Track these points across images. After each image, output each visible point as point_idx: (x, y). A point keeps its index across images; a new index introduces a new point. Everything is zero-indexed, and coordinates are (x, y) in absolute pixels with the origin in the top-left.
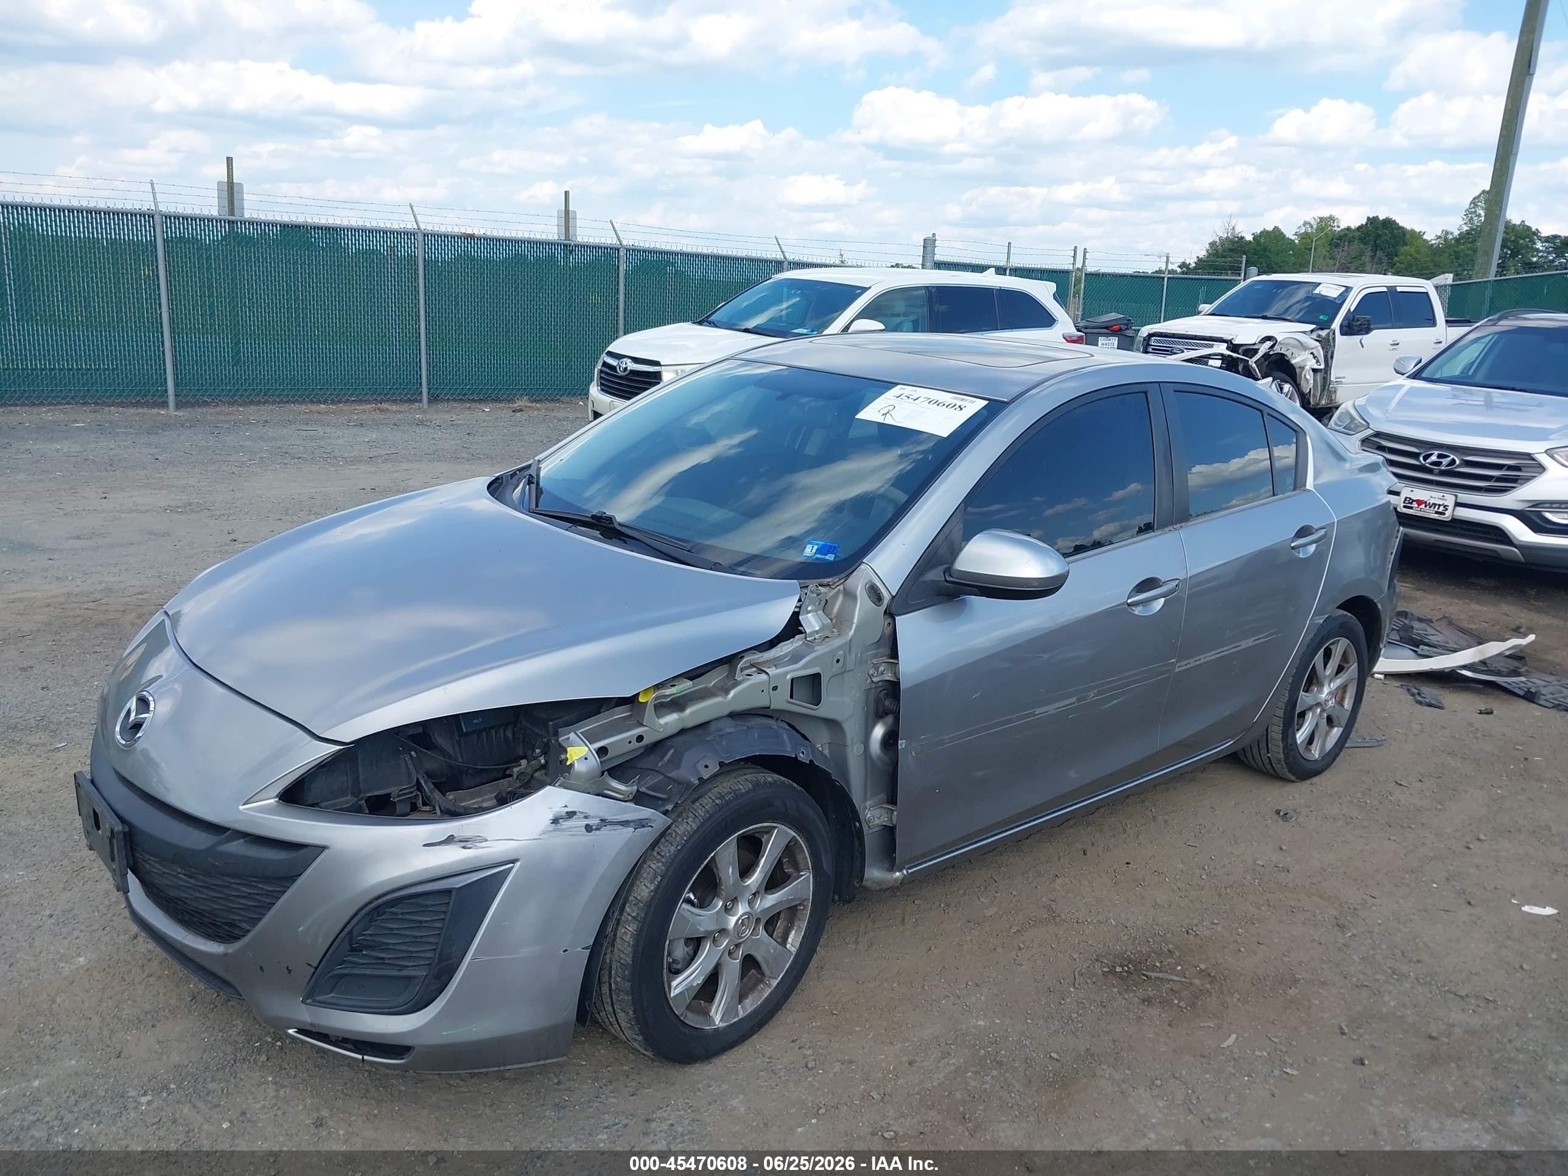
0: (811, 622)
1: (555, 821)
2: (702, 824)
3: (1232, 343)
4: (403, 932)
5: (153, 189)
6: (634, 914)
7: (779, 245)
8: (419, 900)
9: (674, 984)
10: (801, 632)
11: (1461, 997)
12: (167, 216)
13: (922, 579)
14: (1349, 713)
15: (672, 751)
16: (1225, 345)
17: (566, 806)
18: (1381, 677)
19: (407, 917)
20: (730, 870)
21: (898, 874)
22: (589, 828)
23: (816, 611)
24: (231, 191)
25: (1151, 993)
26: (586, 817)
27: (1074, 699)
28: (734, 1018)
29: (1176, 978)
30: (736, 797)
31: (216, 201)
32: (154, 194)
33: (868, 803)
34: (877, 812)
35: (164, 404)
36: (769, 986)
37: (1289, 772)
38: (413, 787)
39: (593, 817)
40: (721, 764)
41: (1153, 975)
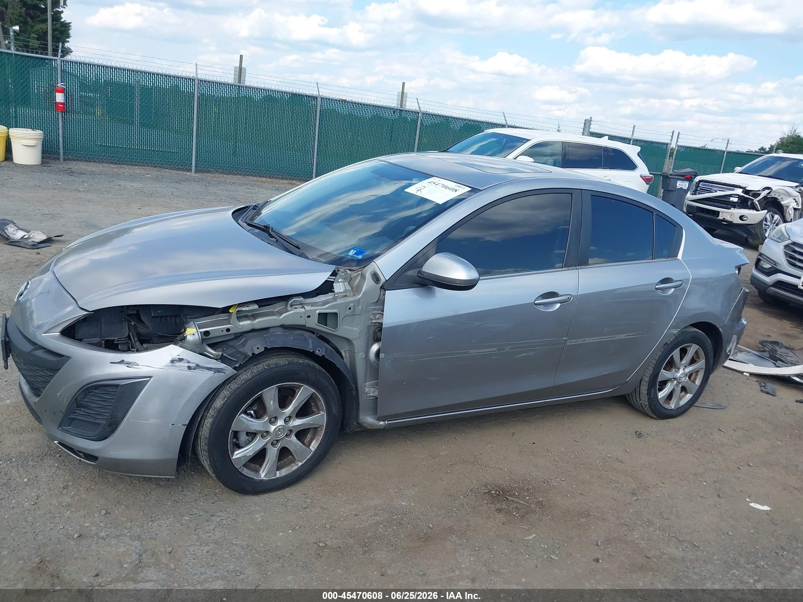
0: (339, 287)
1: (172, 361)
2: (254, 377)
3: (745, 189)
4: (98, 402)
5: (196, 67)
6: (212, 414)
7: (504, 116)
8: (106, 388)
9: (236, 453)
10: (333, 292)
11: (680, 541)
12: (201, 81)
13: (406, 274)
14: (698, 387)
15: (244, 338)
16: (742, 190)
17: (179, 355)
18: (748, 375)
19: (101, 395)
20: (272, 402)
21: (382, 423)
22: (189, 368)
23: (344, 282)
24: (240, 71)
25: (504, 507)
26: (188, 362)
27: (496, 349)
28: (273, 476)
29: (522, 502)
30: (277, 367)
31: (233, 76)
32: (196, 69)
33: (367, 384)
34: (372, 390)
35: (190, 170)
36: (297, 465)
37: (652, 413)
38: (126, 338)
39: (193, 363)
40: (266, 348)
41: (510, 498)
